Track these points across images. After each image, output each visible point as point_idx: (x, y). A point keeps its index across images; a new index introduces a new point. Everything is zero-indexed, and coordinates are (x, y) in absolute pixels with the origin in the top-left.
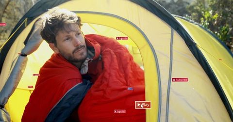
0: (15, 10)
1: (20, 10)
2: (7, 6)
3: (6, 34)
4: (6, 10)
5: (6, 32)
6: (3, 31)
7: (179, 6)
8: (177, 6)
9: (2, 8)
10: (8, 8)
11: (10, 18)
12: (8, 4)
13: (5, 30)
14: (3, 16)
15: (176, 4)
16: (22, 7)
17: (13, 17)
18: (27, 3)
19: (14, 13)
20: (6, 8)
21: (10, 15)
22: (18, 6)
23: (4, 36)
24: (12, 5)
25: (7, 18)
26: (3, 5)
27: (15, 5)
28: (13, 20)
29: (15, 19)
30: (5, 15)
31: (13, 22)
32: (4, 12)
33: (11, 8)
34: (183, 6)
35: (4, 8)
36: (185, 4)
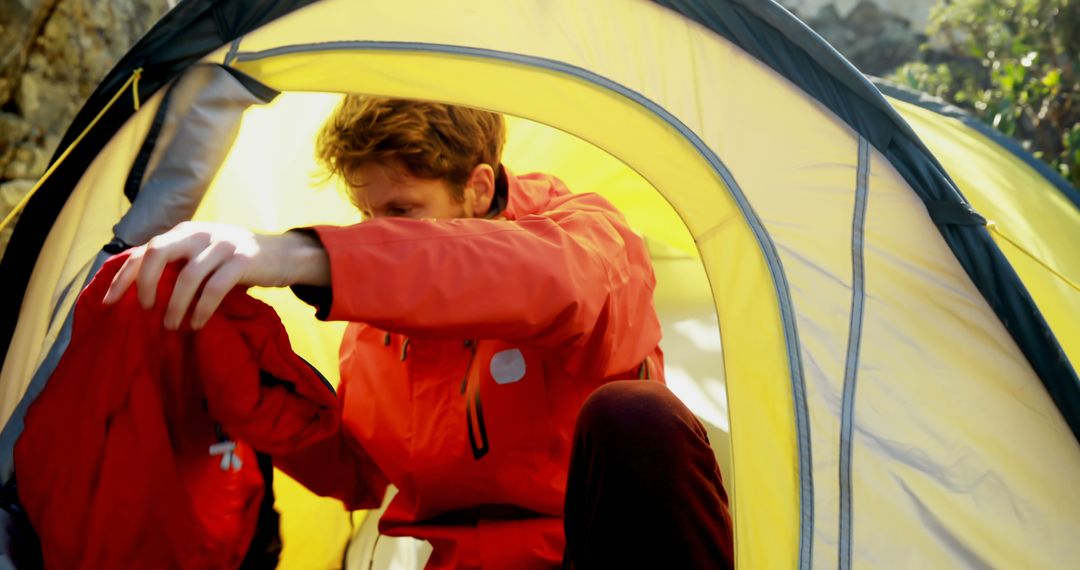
0: (87, 41)
1: (108, 42)
2: (47, 20)
3: (39, 153)
4: (41, 40)
5: (41, 142)
6: (26, 139)
7: (861, 32)
8: (850, 35)
9: (24, 29)
10: (52, 29)
11: (61, 78)
12: (52, 10)
13: (37, 133)
14: (27, 68)
15: (845, 23)
16: (119, 26)
17: (77, 73)
18: (143, 9)
19: (82, 55)
20: (41, 31)
21: (60, 62)
22: (100, 20)
23: (32, 161)
24: (71, 17)
25: (45, 76)
26: (29, 13)
27: (85, 15)
28: (75, 90)
29: (83, 82)
30: (39, 61)
31: (74, 99)
32: (34, 48)
33: (68, 28)
34: (879, 32)
35: (34, 31)
36: (889, 25)
